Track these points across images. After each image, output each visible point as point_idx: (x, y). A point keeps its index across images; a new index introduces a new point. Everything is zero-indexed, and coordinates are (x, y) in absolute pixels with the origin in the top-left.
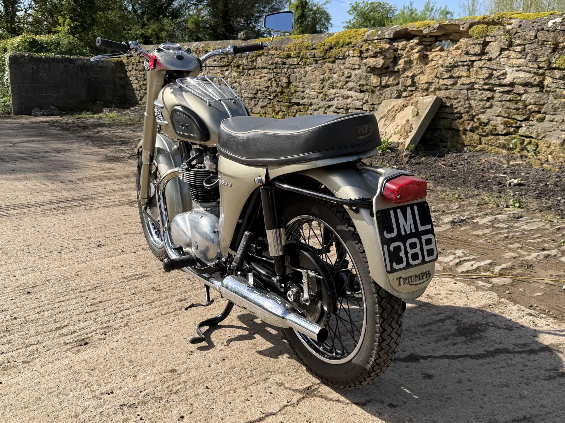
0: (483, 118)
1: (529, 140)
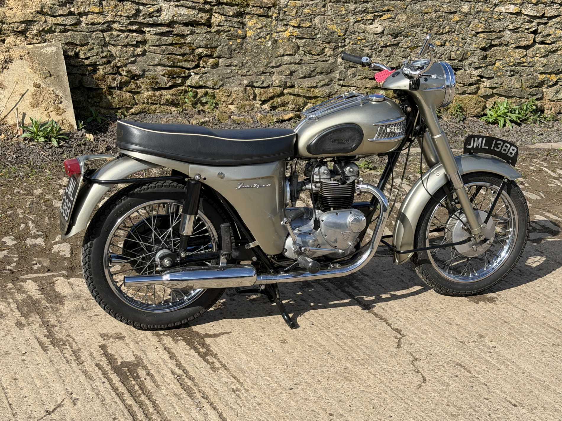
0: (135, 69)
1: (203, 90)
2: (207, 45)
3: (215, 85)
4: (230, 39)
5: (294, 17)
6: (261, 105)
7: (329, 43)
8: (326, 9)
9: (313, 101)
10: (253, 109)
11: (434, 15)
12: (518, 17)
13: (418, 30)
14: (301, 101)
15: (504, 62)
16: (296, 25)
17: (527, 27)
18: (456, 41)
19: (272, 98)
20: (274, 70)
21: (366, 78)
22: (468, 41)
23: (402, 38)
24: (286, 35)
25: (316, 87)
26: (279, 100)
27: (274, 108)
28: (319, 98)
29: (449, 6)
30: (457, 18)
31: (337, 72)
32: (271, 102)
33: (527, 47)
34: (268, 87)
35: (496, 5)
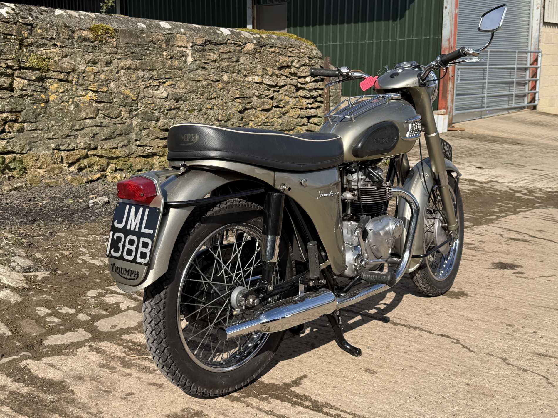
1: (11, 156)
2: (12, 109)
3: (23, 150)
4: (33, 104)
5: (93, 82)
6: (69, 167)
7: (124, 106)
8: (119, 74)
9: (115, 161)
10: (61, 172)
11: (204, 83)
12: (261, 86)
13: (193, 95)
14: (104, 161)
15: (255, 122)
16: (95, 89)
17: (267, 94)
18: (222, 105)
19: (78, 160)
20: (78, 133)
21: (157, 138)
22: (230, 105)
23: (182, 102)
24: (86, 99)
25: (117, 148)
26: (85, 162)
27: (80, 169)
28: (120, 158)
29: (214, 75)
30: (220, 86)
31: (133, 133)
32: (78, 164)
33: (268, 110)
34: (74, 149)
35: (246, 76)
